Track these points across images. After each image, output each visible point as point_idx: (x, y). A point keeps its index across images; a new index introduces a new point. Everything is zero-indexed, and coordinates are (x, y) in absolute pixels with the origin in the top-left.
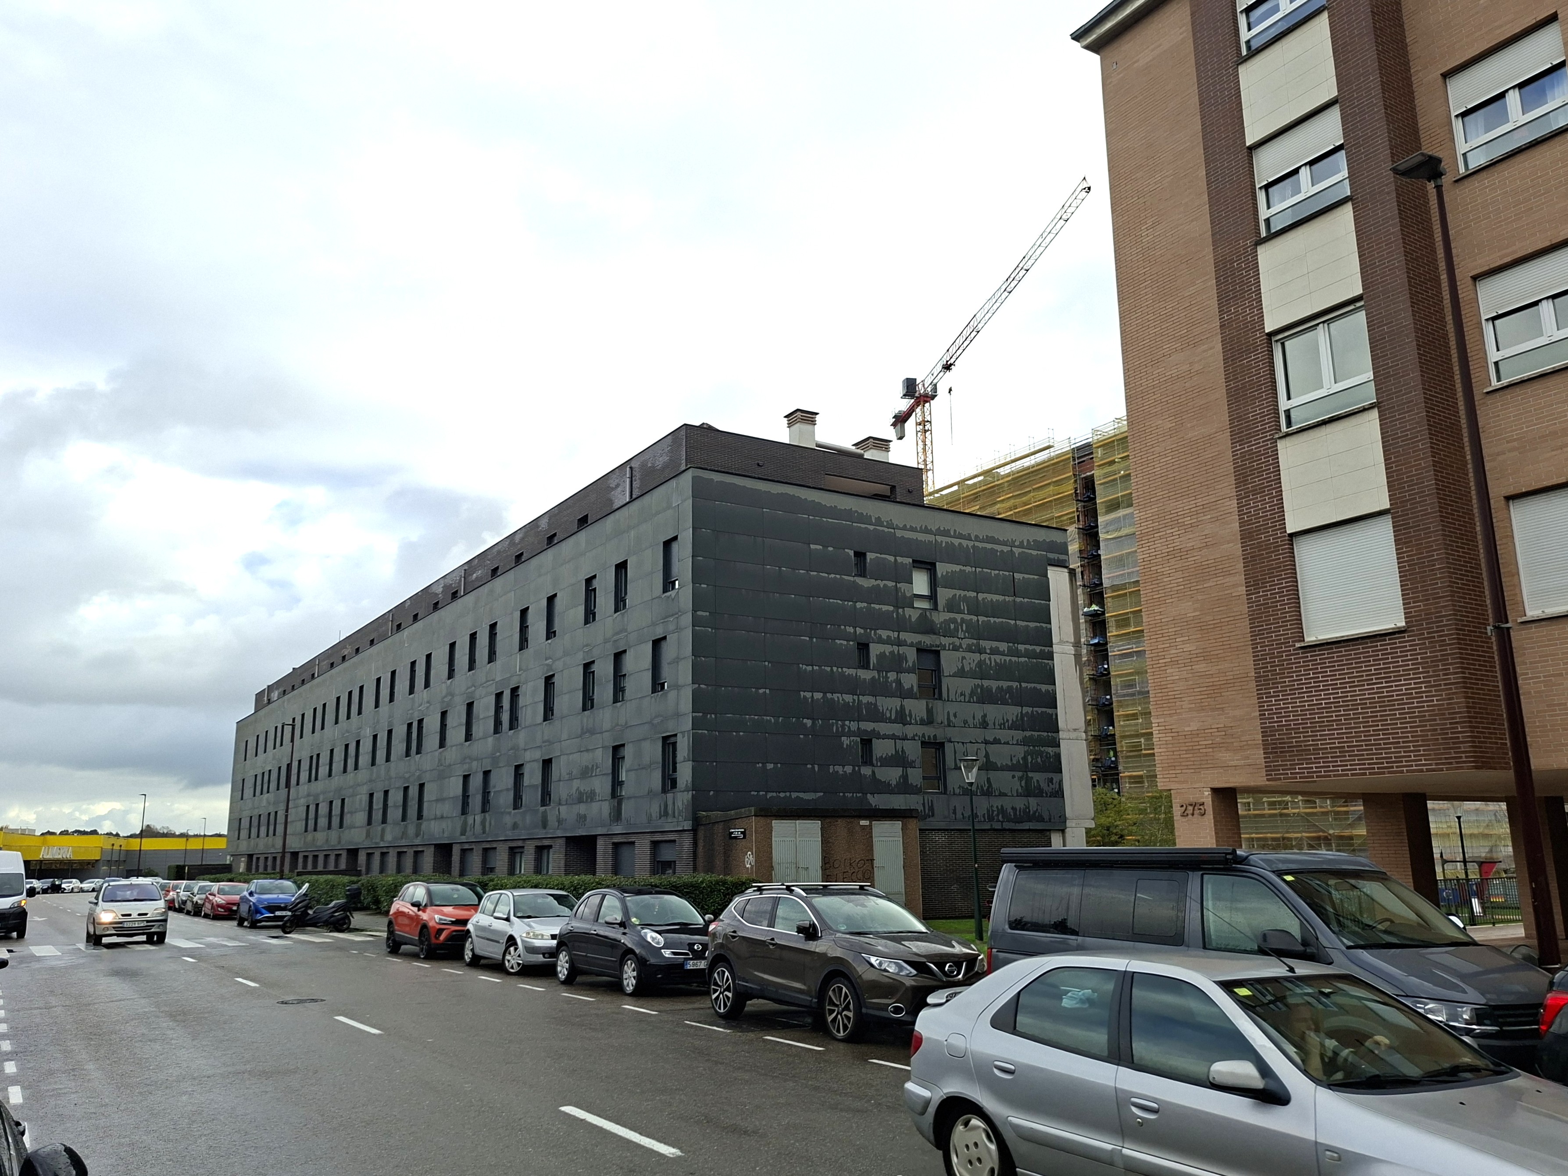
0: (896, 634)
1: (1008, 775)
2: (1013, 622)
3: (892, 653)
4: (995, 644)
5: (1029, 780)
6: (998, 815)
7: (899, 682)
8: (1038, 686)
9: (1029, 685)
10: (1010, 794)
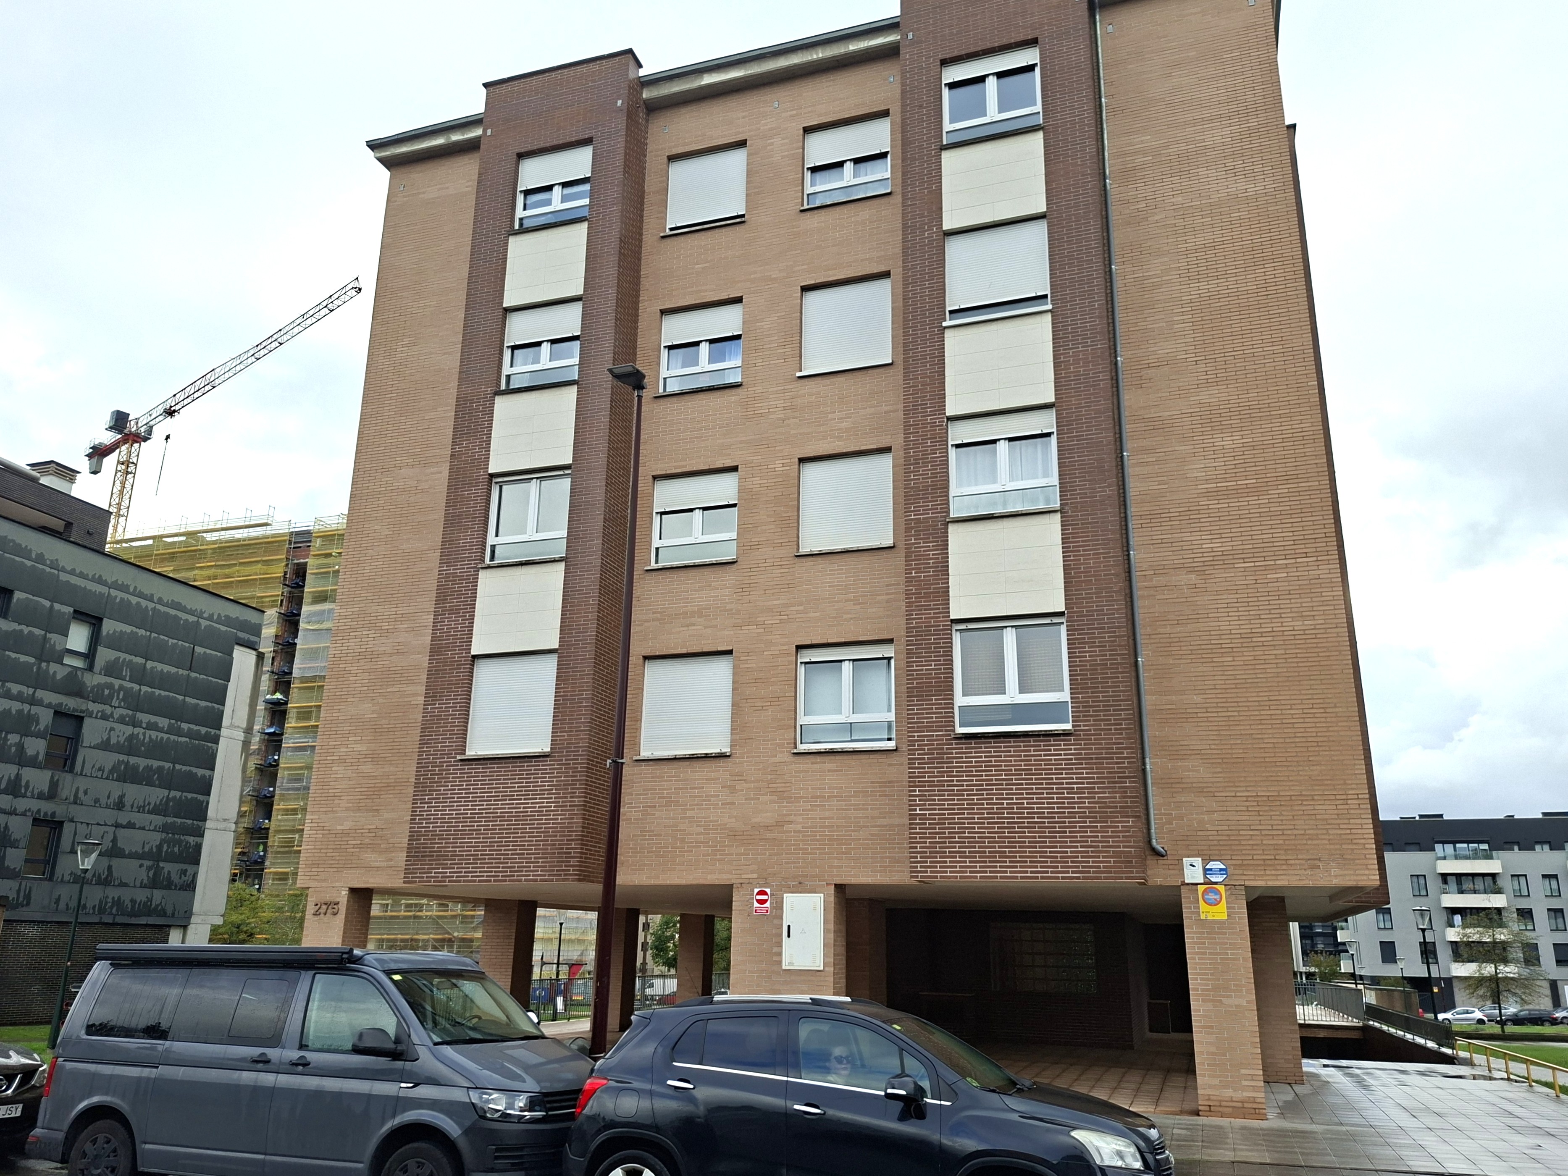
0: (31, 691)
1: (136, 863)
2: (181, 698)
3: (20, 712)
4: (153, 719)
5: (158, 871)
6: (111, 908)
7: (21, 747)
8: (194, 770)
9: (184, 768)
10: (132, 884)
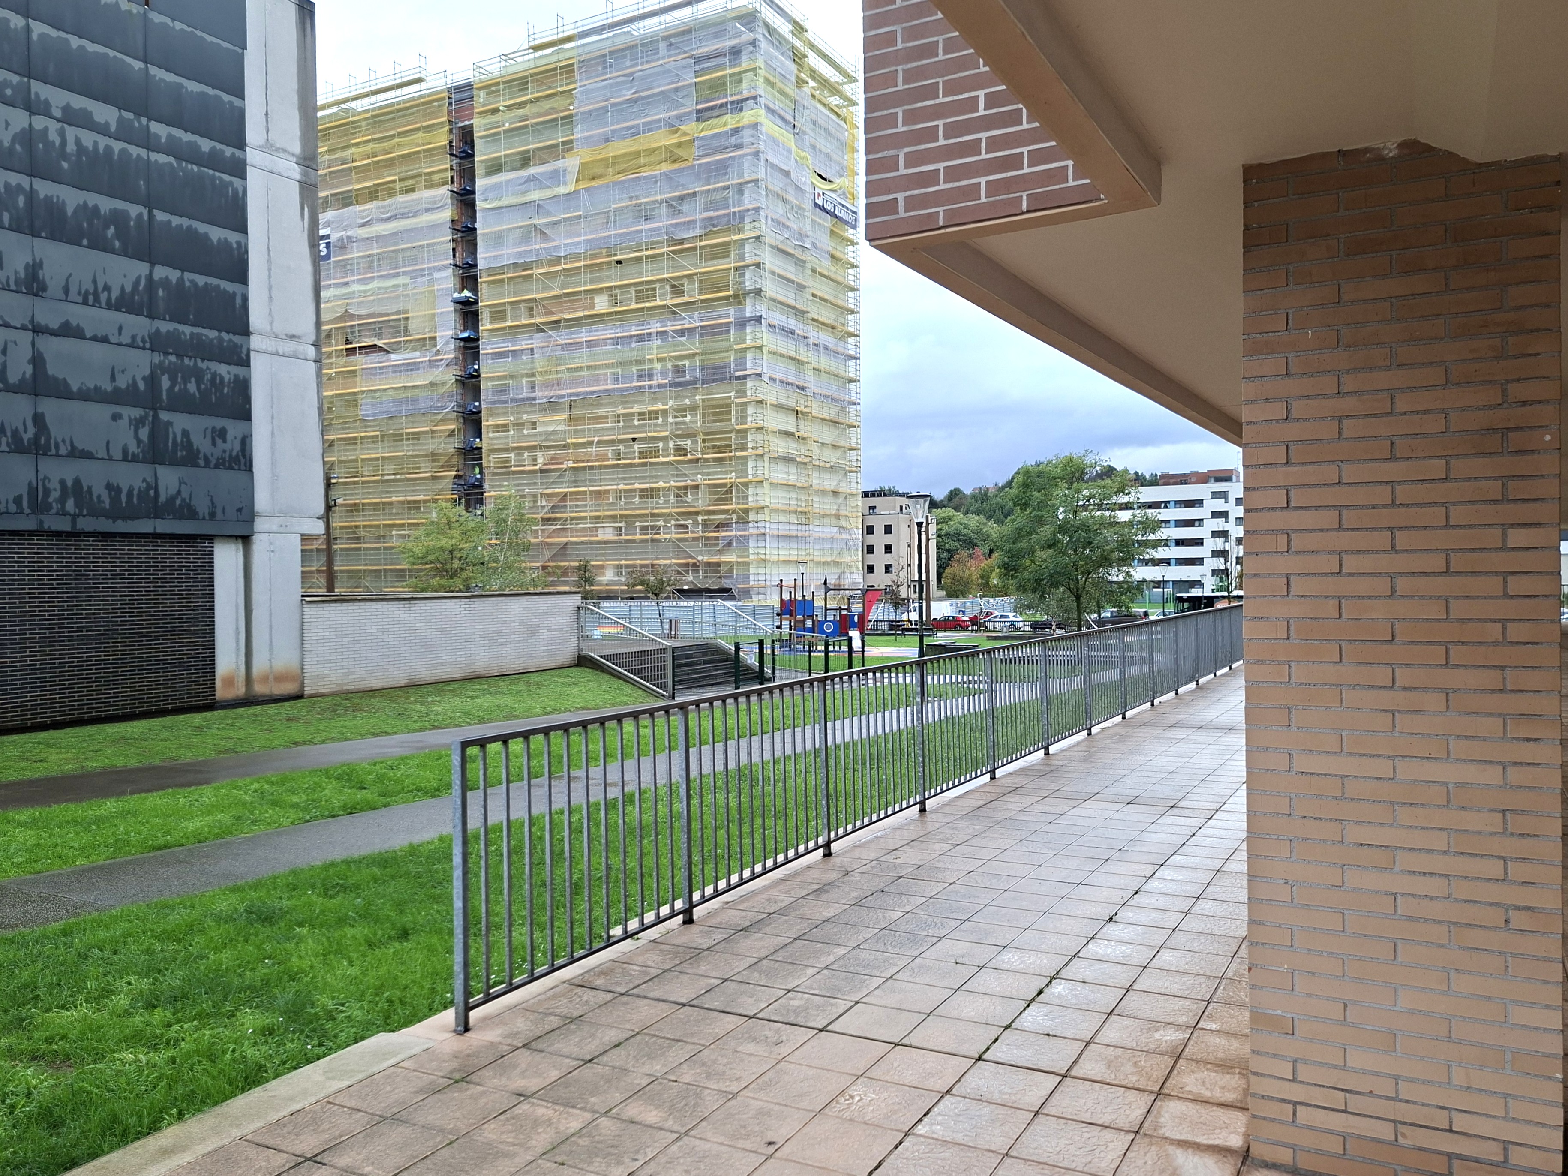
1: (99, 412)
2: (138, 65)
4: (79, 102)
5: (158, 430)
6: (62, 500)
8: (202, 228)
9: (176, 221)
10: (102, 454)
